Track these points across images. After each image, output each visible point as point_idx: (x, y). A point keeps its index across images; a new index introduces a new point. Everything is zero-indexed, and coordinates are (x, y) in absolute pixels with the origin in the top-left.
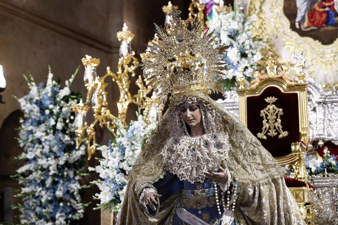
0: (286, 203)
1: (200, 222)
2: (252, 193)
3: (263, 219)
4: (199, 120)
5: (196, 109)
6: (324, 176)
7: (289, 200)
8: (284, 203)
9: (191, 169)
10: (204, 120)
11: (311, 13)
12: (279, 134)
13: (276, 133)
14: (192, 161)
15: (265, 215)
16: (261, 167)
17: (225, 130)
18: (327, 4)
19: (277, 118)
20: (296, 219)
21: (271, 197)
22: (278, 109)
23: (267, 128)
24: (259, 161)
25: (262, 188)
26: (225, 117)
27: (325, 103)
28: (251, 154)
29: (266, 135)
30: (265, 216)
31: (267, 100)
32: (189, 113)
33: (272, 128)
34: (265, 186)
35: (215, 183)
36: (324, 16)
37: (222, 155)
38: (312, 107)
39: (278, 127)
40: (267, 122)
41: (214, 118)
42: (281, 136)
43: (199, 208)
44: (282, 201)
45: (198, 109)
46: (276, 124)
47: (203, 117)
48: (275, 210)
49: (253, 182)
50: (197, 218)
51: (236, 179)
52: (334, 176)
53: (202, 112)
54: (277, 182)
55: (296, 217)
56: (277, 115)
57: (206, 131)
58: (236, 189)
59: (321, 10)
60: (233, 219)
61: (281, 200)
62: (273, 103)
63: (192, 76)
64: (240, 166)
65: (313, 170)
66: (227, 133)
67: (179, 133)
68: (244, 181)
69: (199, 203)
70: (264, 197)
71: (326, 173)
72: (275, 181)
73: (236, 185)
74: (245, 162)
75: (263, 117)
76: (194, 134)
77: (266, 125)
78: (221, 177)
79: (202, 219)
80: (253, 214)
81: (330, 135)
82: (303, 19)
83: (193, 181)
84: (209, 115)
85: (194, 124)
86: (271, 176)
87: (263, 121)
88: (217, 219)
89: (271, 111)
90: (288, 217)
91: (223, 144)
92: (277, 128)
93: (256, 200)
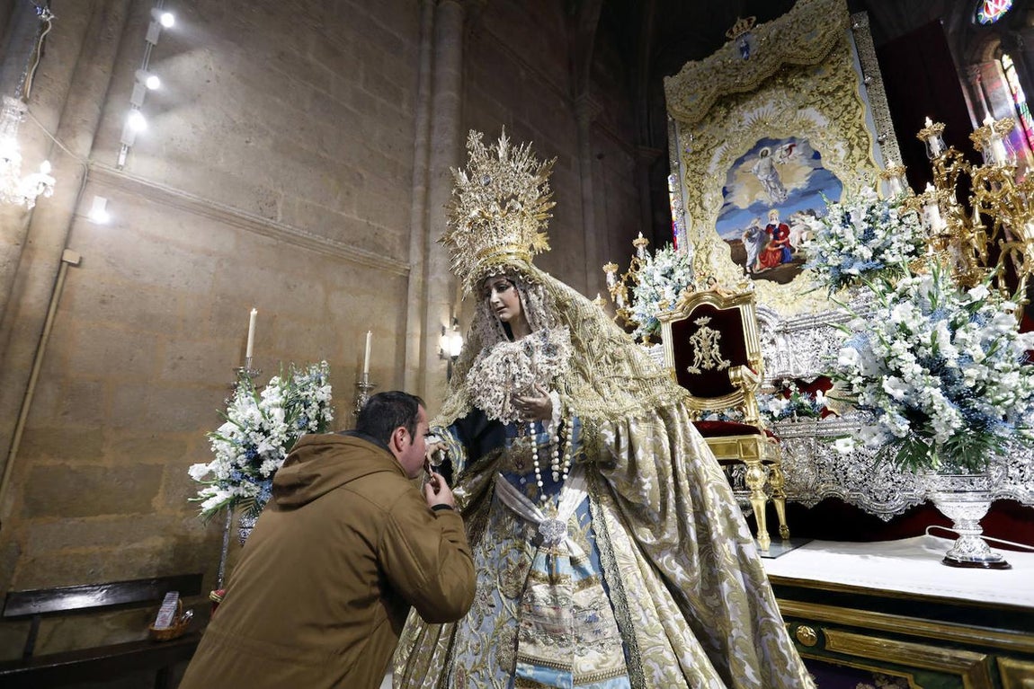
0: (692, 460)
1: (520, 501)
2: (613, 441)
3: (643, 497)
4: (517, 309)
5: (508, 287)
6: (793, 421)
7: (698, 455)
8: (687, 461)
9: (503, 397)
10: (525, 307)
11: (763, 254)
12: (717, 364)
13: (714, 364)
14: (505, 383)
15: (645, 487)
16: (632, 384)
17: (564, 321)
18: (780, 242)
19: (713, 344)
20: (717, 497)
21: (657, 448)
22: (713, 332)
23: (701, 358)
24: (627, 370)
25: (633, 427)
26: (560, 297)
27: (785, 332)
28: (610, 361)
29: (699, 368)
30: (646, 491)
31: (697, 322)
32: (495, 296)
33: (707, 357)
34: (642, 425)
35: (532, 420)
36: (779, 255)
37: (554, 367)
38: (770, 339)
39: (716, 356)
40: (700, 351)
41: (541, 301)
42: (720, 368)
43: (521, 472)
44: (681, 456)
45: (512, 288)
46: (713, 352)
47: (524, 302)
48: (669, 475)
49: (612, 416)
50: (517, 492)
51: (571, 410)
52: (809, 421)
53: (520, 292)
54: (669, 416)
55: (717, 492)
56: (712, 339)
57: (533, 327)
58: (570, 430)
59: (774, 249)
60: (585, 494)
61: (678, 455)
62: (706, 325)
63: (496, 229)
64: (588, 386)
65: (776, 414)
66: (567, 326)
67: (494, 337)
68: (591, 415)
69: (521, 463)
70: (640, 447)
71: (796, 417)
72: (663, 412)
73: (571, 424)
74: (598, 377)
75: (694, 345)
76: (515, 336)
77: (698, 355)
78: (539, 407)
79: (525, 494)
80: (624, 485)
81: (798, 371)
82: (754, 262)
83: (508, 420)
84: (533, 297)
85: (507, 315)
86: (654, 402)
87: (695, 351)
88: (551, 495)
89: (704, 335)
90: (698, 492)
91: (556, 347)
92: (713, 356)
93: (624, 455)
